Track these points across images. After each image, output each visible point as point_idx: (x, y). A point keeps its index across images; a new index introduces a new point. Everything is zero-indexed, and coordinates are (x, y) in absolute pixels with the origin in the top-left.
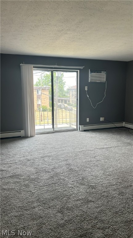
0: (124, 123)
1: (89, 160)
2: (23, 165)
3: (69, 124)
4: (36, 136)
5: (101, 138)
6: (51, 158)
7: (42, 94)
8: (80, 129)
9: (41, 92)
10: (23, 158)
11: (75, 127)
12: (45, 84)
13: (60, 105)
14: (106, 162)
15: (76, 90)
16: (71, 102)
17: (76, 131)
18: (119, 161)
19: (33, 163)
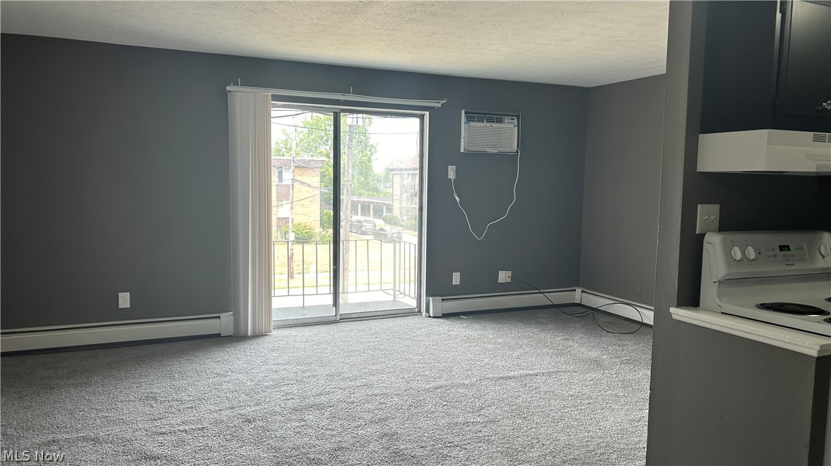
0: (579, 290)
1: (460, 420)
2: (229, 437)
3: (392, 292)
4: (275, 333)
5: (500, 340)
6: (327, 414)
7: (295, 184)
8: (428, 310)
9: (291, 176)
10: (227, 412)
11: (413, 304)
12: (307, 150)
13: (359, 221)
14: (519, 429)
15: (418, 172)
16: (396, 212)
17: (416, 318)
18: (561, 425)
19: (265, 429)
